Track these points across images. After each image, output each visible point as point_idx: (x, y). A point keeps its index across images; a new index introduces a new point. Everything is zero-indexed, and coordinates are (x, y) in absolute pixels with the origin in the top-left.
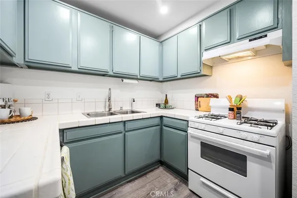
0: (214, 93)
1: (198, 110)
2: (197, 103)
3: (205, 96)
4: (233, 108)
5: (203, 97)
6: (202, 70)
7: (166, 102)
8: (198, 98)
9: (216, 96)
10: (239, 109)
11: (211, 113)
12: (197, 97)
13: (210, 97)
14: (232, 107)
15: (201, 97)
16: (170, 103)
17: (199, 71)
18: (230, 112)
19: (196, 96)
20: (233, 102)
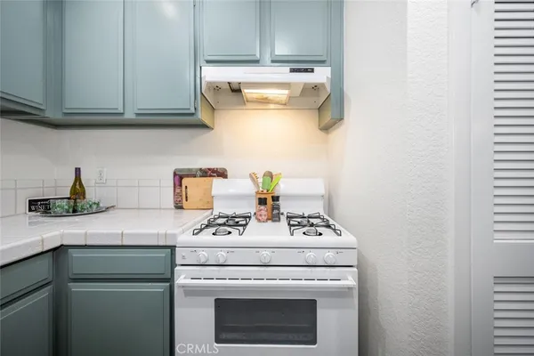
0: (218, 167)
1: (181, 208)
2: (178, 191)
3: (199, 173)
4: (266, 199)
5: (195, 176)
6: (199, 109)
7: (78, 191)
8: (181, 178)
9: (222, 174)
10: (276, 199)
11: (216, 212)
12: (179, 177)
13: (211, 176)
14: (263, 196)
15: (188, 176)
16: (92, 195)
17: (193, 110)
18: (262, 207)
19: (175, 174)
20: (261, 185)
